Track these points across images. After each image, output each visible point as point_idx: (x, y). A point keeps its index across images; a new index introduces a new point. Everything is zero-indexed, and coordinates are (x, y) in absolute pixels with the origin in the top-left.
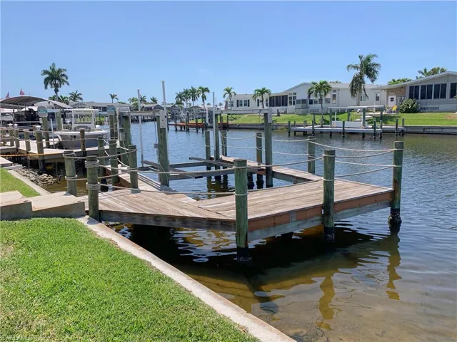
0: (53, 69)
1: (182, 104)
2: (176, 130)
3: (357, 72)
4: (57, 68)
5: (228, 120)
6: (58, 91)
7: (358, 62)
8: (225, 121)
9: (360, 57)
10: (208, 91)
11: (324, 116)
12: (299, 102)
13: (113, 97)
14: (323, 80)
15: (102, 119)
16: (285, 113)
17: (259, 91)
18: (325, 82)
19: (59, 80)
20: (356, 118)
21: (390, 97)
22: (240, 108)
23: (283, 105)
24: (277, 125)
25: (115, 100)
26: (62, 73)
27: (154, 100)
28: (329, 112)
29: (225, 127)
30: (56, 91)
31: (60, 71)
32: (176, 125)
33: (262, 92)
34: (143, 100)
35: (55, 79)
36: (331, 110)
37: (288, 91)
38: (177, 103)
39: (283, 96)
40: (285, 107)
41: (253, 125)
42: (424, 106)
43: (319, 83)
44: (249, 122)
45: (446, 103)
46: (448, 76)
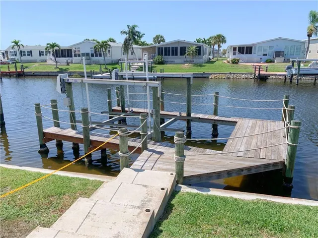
3: (127, 36)
9: (128, 26)
11: (107, 66)
12: (83, 55)
16: (72, 63)
21: (144, 53)
22: (23, 58)
23: (68, 56)
24: (71, 73)
28: (110, 63)
29: (21, 75)
33: (53, 46)
37: (73, 46)
39: (68, 50)
40: (71, 58)
41: (48, 73)
42: (167, 60)
43: (101, 43)
44: (44, 71)
45: (178, 58)
46: (179, 42)
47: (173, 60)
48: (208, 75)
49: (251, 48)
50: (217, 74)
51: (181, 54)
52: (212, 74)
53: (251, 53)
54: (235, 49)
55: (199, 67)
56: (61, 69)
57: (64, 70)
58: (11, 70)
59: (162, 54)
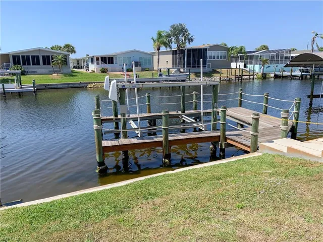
42: (27, 70)
45: (41, 68)
46: (39, 50)
47: (35, 70)
48: (86, 85)
49: (112, 58)
50: (95, 83)
51: (44, 64)
52: (89, 83)
53: (112, 63)
54: (98, 59)
55: (72, 77)
59: (19, 64)
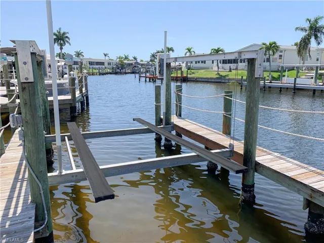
0: (59, 32)
1: (154, 61)
2: (146, 81)
4: (62, 32)
5: (187, 74)
6: (62, 48)
7: (307, 25)
8: (185, 75)
10: (173, 51)
13: (105, 55)
14: (272, 41)
15: (94, 71)
16: (236, 69)
17: (215, 50)
18: (275, 43)
19: (63, 41)
20: (303, 75)
23: (234, 63)
24: (229, 79)
25: (107, 58)
26: (66, 35)
27: (135, 59)
28: (280, 69)
29: (185, 80)
30: (61, 49)
31: (64, 33)
32: (146, 77)
33: (217, 51)
34: (126, 58)
35: (61, 39)
36: (282, 67)
38: (151, 61)
41: (208, 79)
43: (268, 44)
44: (205, 77)
56: (221, 76)
57: (224, 76)
58: (178, 76)
